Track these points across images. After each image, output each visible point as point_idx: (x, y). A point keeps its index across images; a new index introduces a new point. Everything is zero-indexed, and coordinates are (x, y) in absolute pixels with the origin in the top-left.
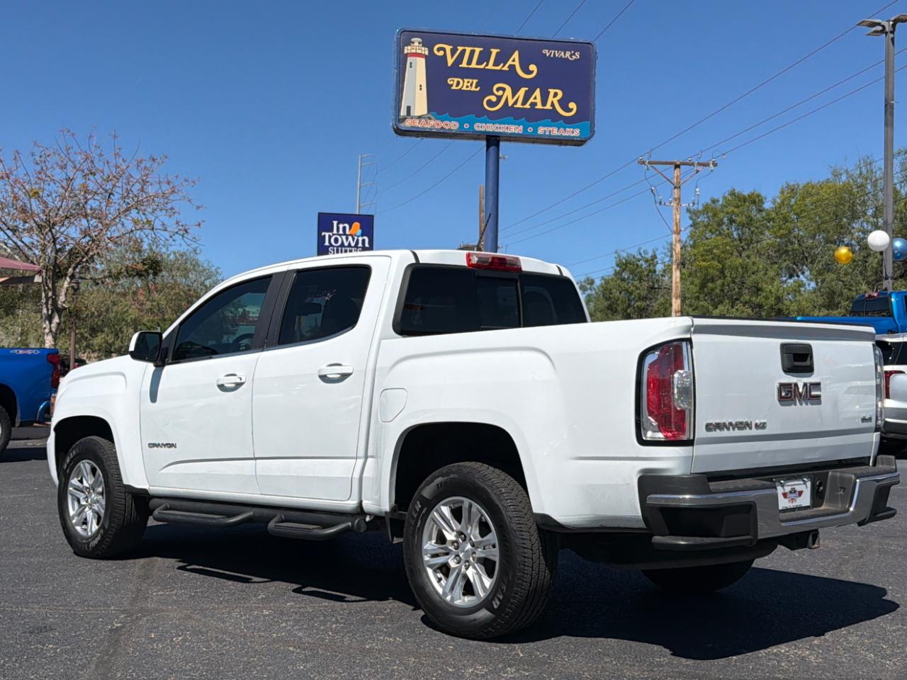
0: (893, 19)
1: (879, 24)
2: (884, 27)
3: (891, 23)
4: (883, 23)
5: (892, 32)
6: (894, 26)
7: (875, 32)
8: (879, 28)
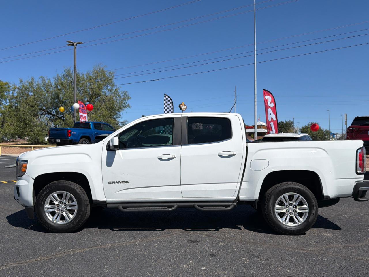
0: (77, 42)
1: (72, 43)
2: (73, 44)
3: (76, 43)
4: (74, 43)
5: (76, 46)
6: (76, 44)
7: (70, 45)
8: (71, 44)
